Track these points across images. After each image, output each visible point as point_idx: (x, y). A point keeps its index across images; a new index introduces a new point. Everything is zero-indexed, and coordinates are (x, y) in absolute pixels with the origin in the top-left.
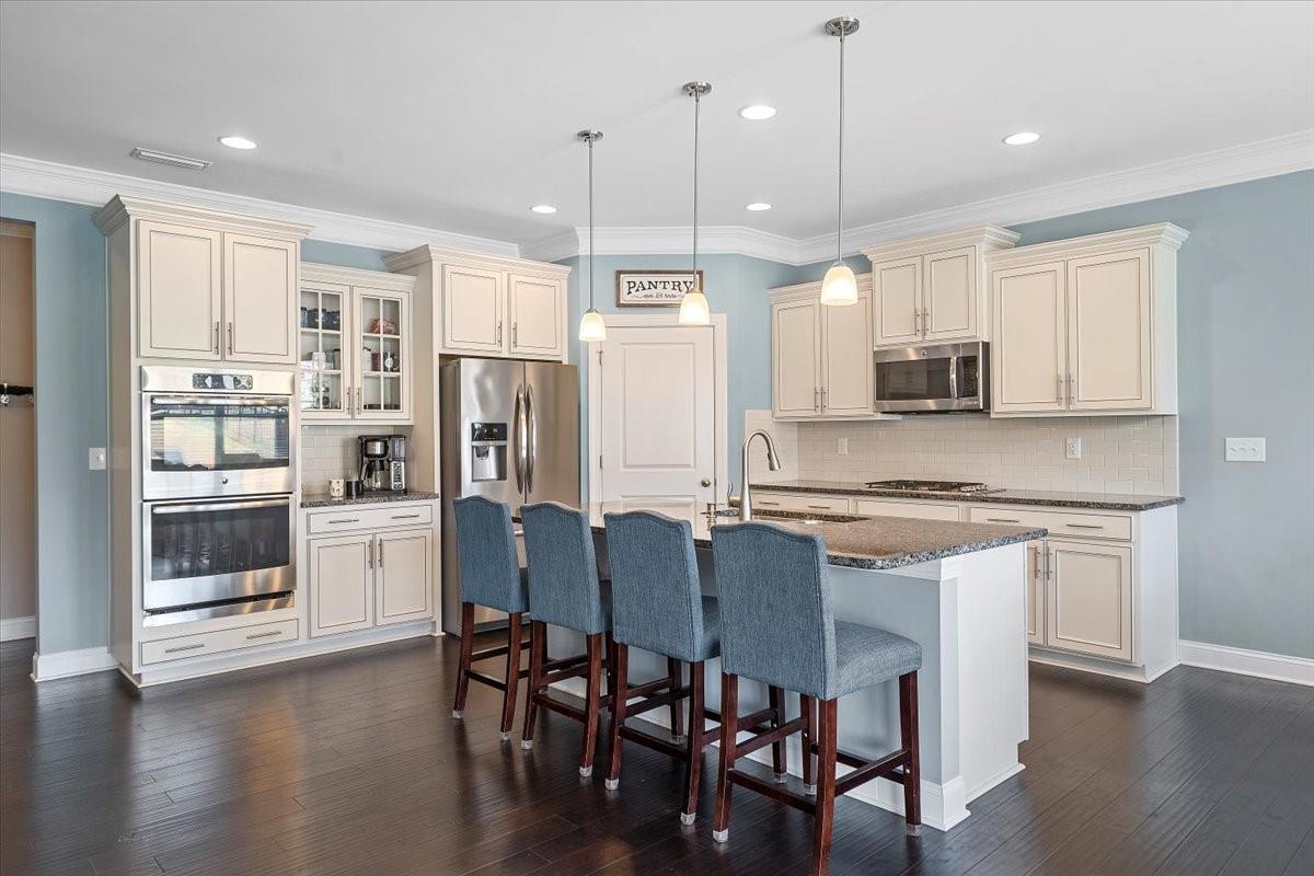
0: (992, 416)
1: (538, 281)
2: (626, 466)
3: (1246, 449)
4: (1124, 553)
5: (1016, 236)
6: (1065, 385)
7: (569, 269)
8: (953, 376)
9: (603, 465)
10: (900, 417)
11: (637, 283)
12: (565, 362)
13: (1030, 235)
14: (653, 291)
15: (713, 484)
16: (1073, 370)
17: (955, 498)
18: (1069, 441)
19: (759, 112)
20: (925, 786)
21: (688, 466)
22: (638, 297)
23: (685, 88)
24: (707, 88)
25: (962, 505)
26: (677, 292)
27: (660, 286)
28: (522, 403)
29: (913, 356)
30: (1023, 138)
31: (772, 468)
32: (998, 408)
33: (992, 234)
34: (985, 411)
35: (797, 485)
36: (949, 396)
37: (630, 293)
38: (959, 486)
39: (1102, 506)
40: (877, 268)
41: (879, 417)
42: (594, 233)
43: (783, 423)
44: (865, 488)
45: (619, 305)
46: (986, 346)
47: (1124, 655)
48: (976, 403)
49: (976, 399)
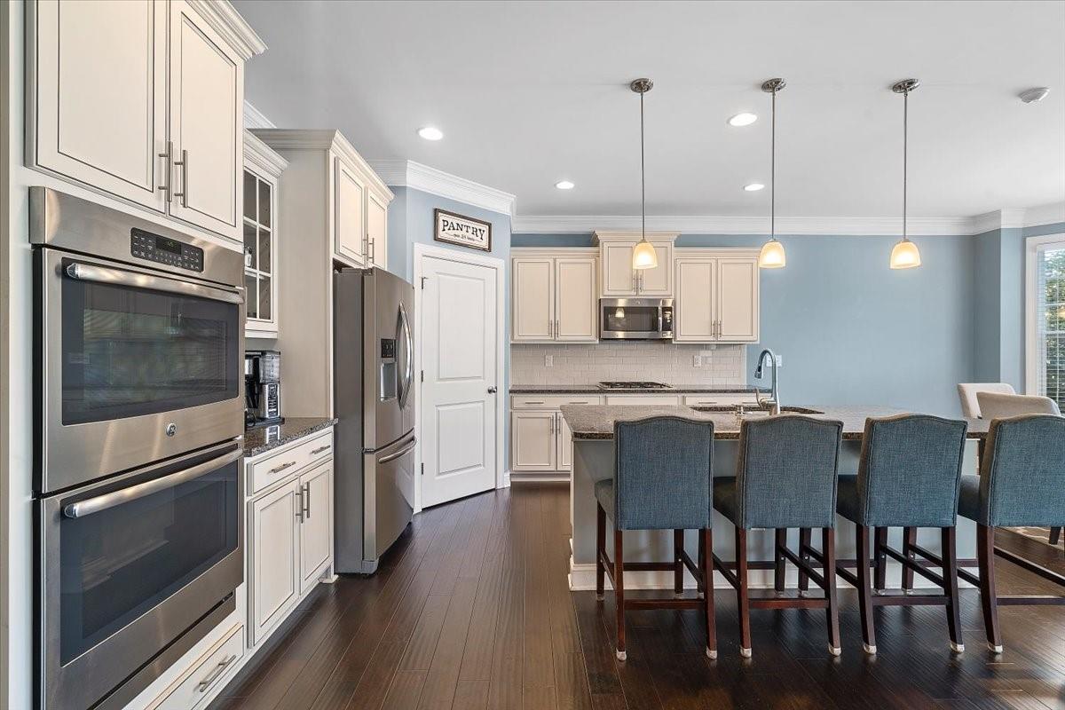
0: (675, 342)
2: (439, 379)
7: (393, 197)
8: (660, 318)
9: (424, 378)
11: (450, 223)
14: (459, 232)
15: (494, 390)
16: (720, 318)
21: (480, 378)
22: (447, 234)
26: (474, 237)
27: (464, 229)
32: (679, 338)
34: (671, 341)
36: (655, 330)
37: (444, 230)
41: (597, 341)
45: (436, 239)
48: (668, 335)
49: (669, 332)
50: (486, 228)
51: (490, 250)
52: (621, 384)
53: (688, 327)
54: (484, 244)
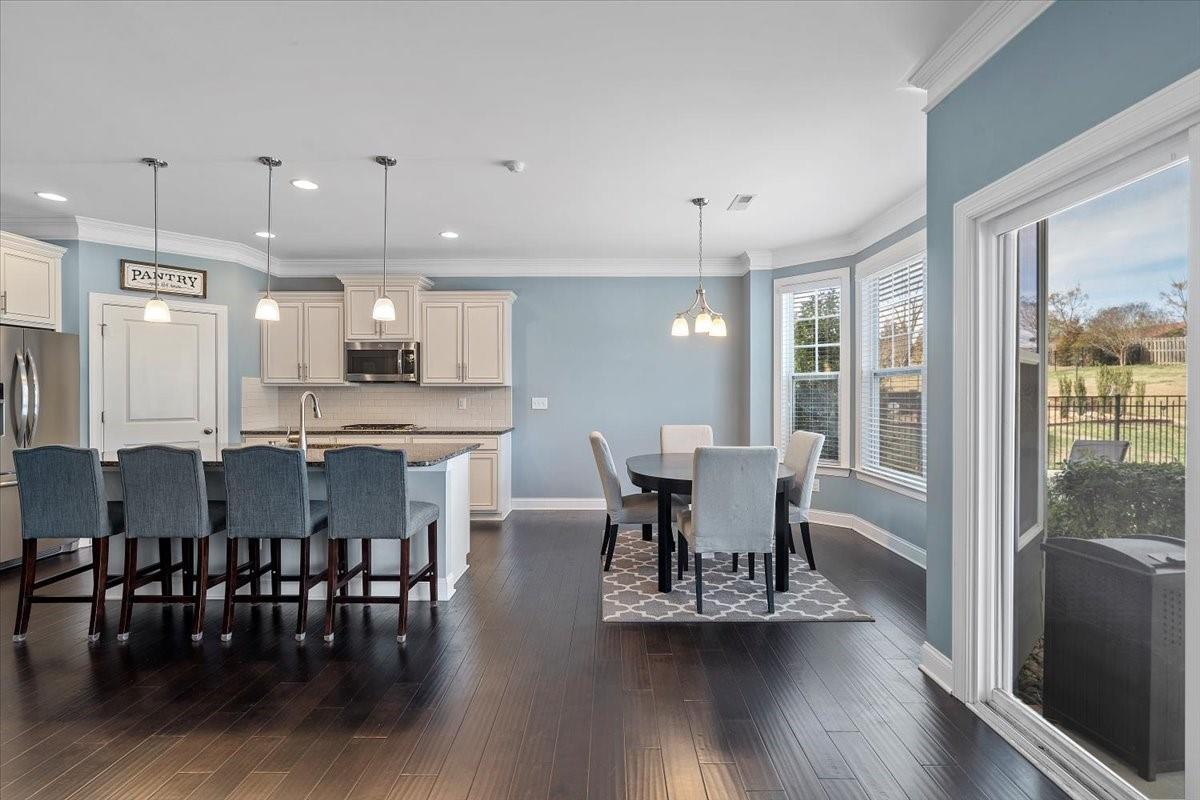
0: (422, 385)
1: (36, 257)
2: (129, 420)
3: (540, 403)
4: (494, 456)
5: (433, 284)
6: (462, 369)
7: (65, 250)
8: (400, 361)
9: (105, 419)
10: (358, 385)
11: (143, 273)
12: (59, 329)
13: (438, 285)
14: (160, 281)
15: (214, 431)
16: (466, 361)
17: (403, 433)
18: (461, 399)
19: (305, 185)
20: (440, 581)
21: (192, 419)
22: (140, 283)
23: (260, 158)
24: (278, 163)
25: (407, 437)
26: (182, 284)
27: (166, 278)
28: (22, 364)
29: (358, 347)
30: (450, 235)
31: (316, 416)
32: (425, 380)
33: (422, 281)
34: (417, 383)
35: (278, 430)
36: (397, 373)
37: (135, 279)
38: (401, 426)
39: (484, 433)
40: (348, 289)
41: (347, 384)
42: (158, 234)
43: (269, 387)
44: (342, 430)
45: (123, 288)
46: (418, 344)
47: (493, 508)
48: (412, 377)
49: (412, 375)
50: (200, 276)
51: (205, 296)
52: (362, 425)
53: (434, 371)
54: (198, 290)
